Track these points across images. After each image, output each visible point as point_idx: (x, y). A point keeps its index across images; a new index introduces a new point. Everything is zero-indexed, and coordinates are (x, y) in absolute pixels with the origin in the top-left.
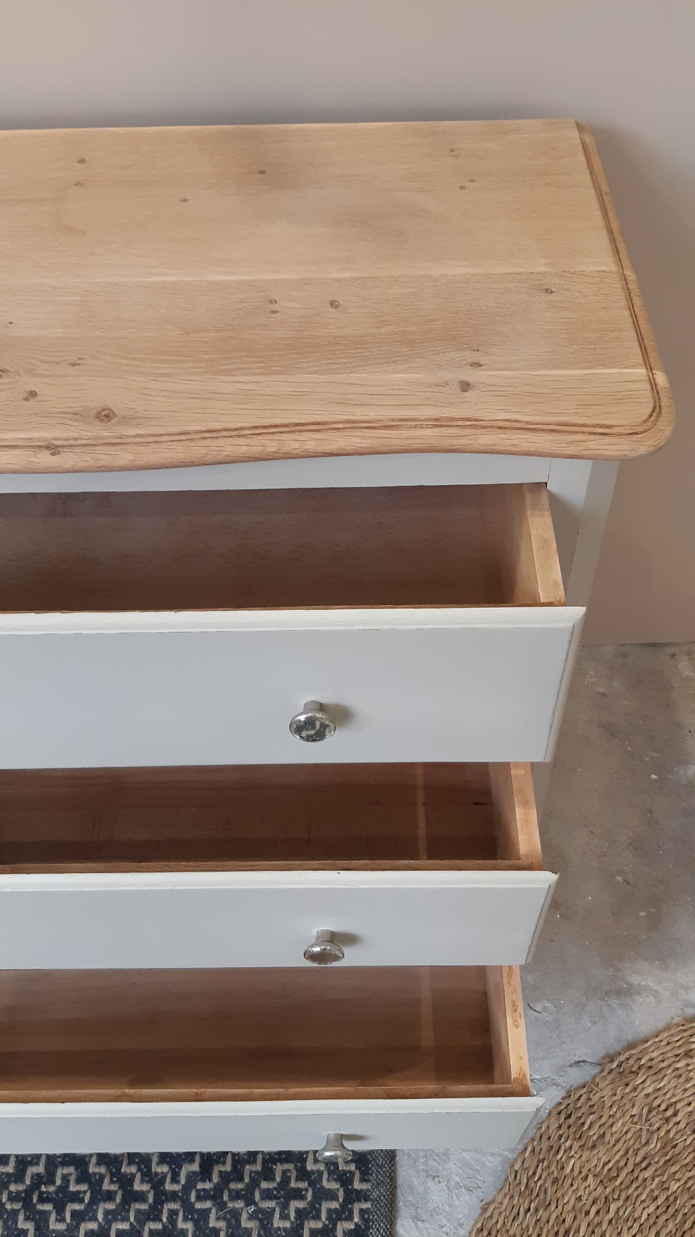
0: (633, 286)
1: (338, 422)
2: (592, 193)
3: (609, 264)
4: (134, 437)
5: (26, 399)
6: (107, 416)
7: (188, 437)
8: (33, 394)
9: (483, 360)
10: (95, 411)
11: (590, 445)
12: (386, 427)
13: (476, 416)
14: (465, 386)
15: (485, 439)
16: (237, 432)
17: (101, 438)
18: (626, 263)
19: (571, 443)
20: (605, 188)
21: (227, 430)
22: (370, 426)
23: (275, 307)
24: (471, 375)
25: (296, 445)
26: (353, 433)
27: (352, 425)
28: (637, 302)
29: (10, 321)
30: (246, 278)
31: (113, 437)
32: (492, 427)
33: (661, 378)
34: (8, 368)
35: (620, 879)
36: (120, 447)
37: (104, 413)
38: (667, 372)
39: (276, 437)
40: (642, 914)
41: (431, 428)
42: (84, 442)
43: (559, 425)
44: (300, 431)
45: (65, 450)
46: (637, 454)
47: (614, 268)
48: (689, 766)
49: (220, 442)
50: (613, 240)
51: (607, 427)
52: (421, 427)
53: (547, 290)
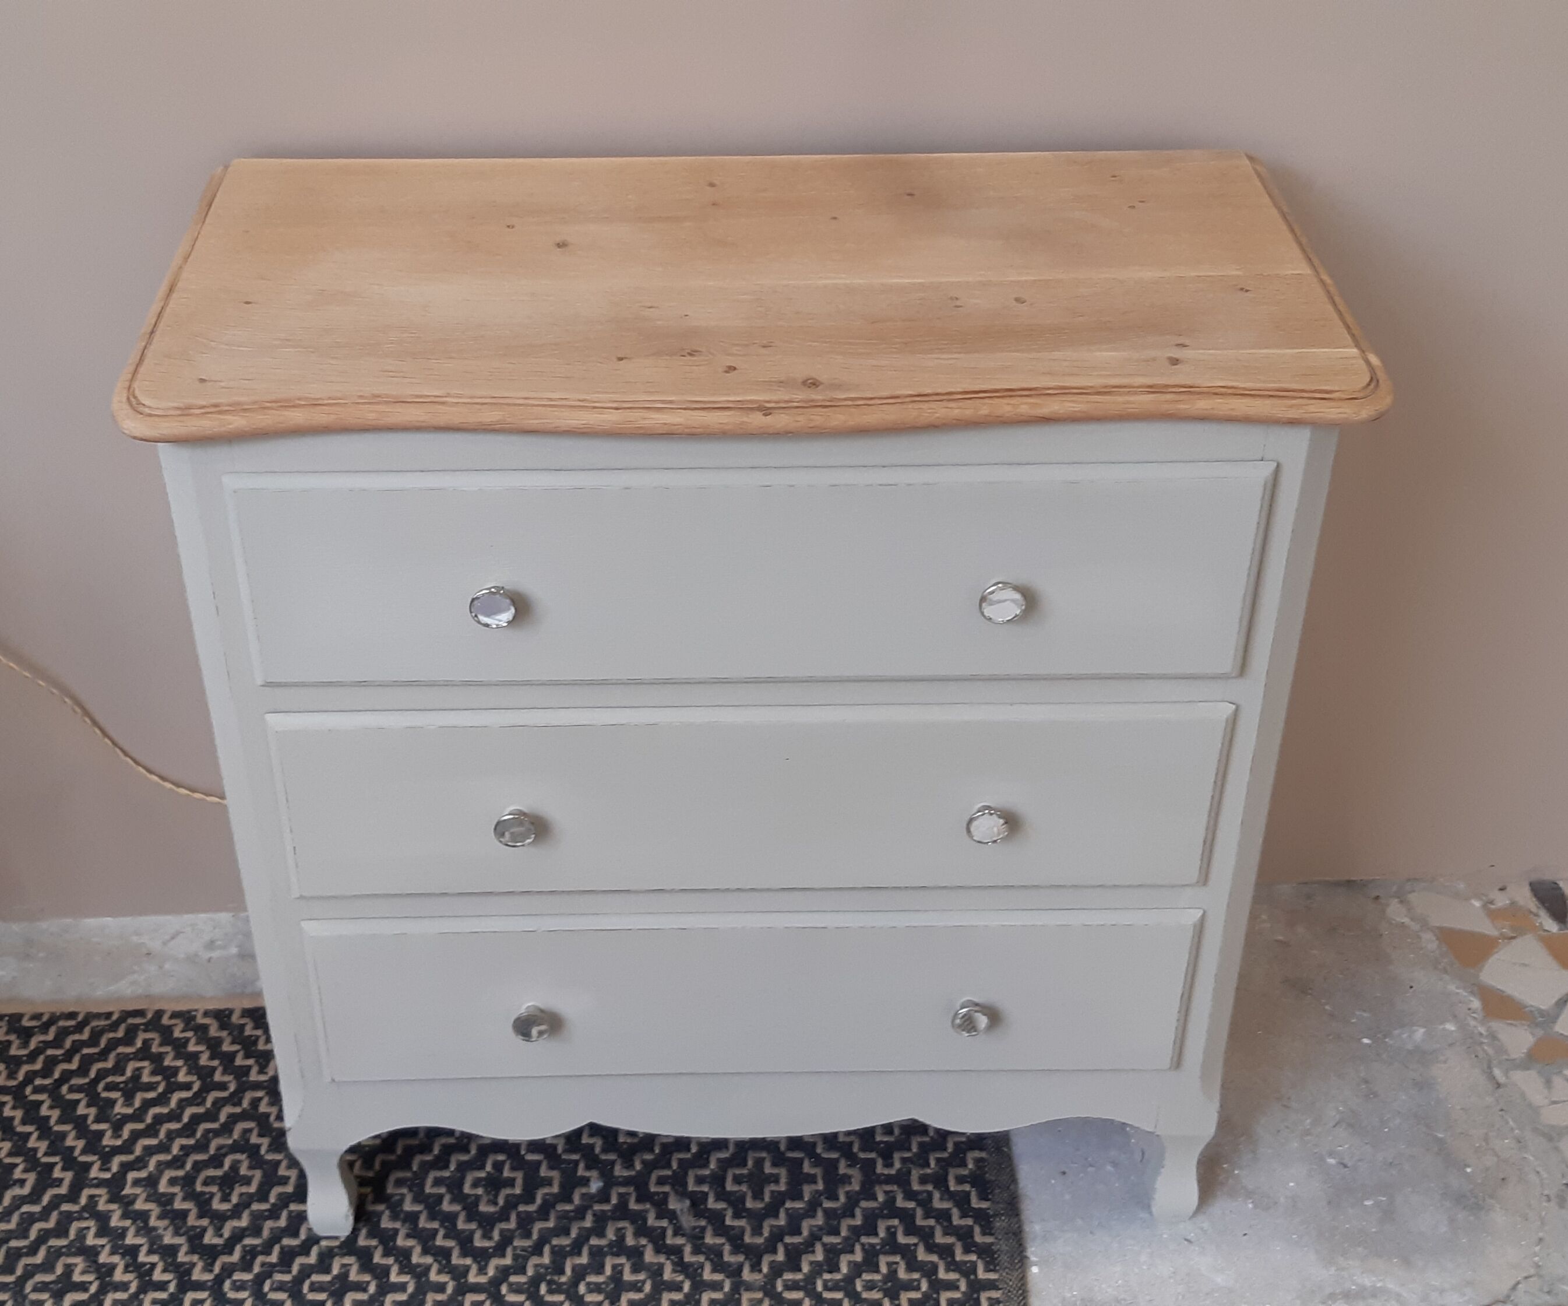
0: (1332, 289)
1: (1049, 389)
2: (1274, 212)
3: (1305, 270)
4: (845, 399)
5: (726, 372)
6: (814, 384)
7: (899, 400)
8: (731, 369)
9: (1187, 342)
10: (800, 380)
11: (1312, 409)
12: (1098, 393)
13: (1189, 382)
14: (1175, 362)
15: (1203, 405)
16: (949, 396)
17: (812, 401)
18: (1321, 270)
19: (1291, 406)
20: (1285, 209)
21: (937, 394)
22: (1083, 391)
23: (958, 303)
24: (1177, 353)
25: (1008, 408)
26: (1065, 398)
27: (1064, 391)
28: (1337, 299)
29: (686, 314)
30: (923, 281)
31: (824, 400)
32: (1208, 393)
33: (1374, 360)
34: (700, 349)
35: (1331, 1161)
36: (830, 409)
37: (810, 381)
38: (1378, 354)
39: (987, 401)
40: (1368, 1203)
41: (1145, 394)
42: (795, 404)
43: (1278, 390)
44: (1011, 396)
45: (777, 411)
46: (1359, 417)
47: (1308, 271)
48: (1415, 1028)
49: (933, 405)
50: (1304, 251)
51: (1327, 392)
52: (1135, 393)
53: (1242, 289)
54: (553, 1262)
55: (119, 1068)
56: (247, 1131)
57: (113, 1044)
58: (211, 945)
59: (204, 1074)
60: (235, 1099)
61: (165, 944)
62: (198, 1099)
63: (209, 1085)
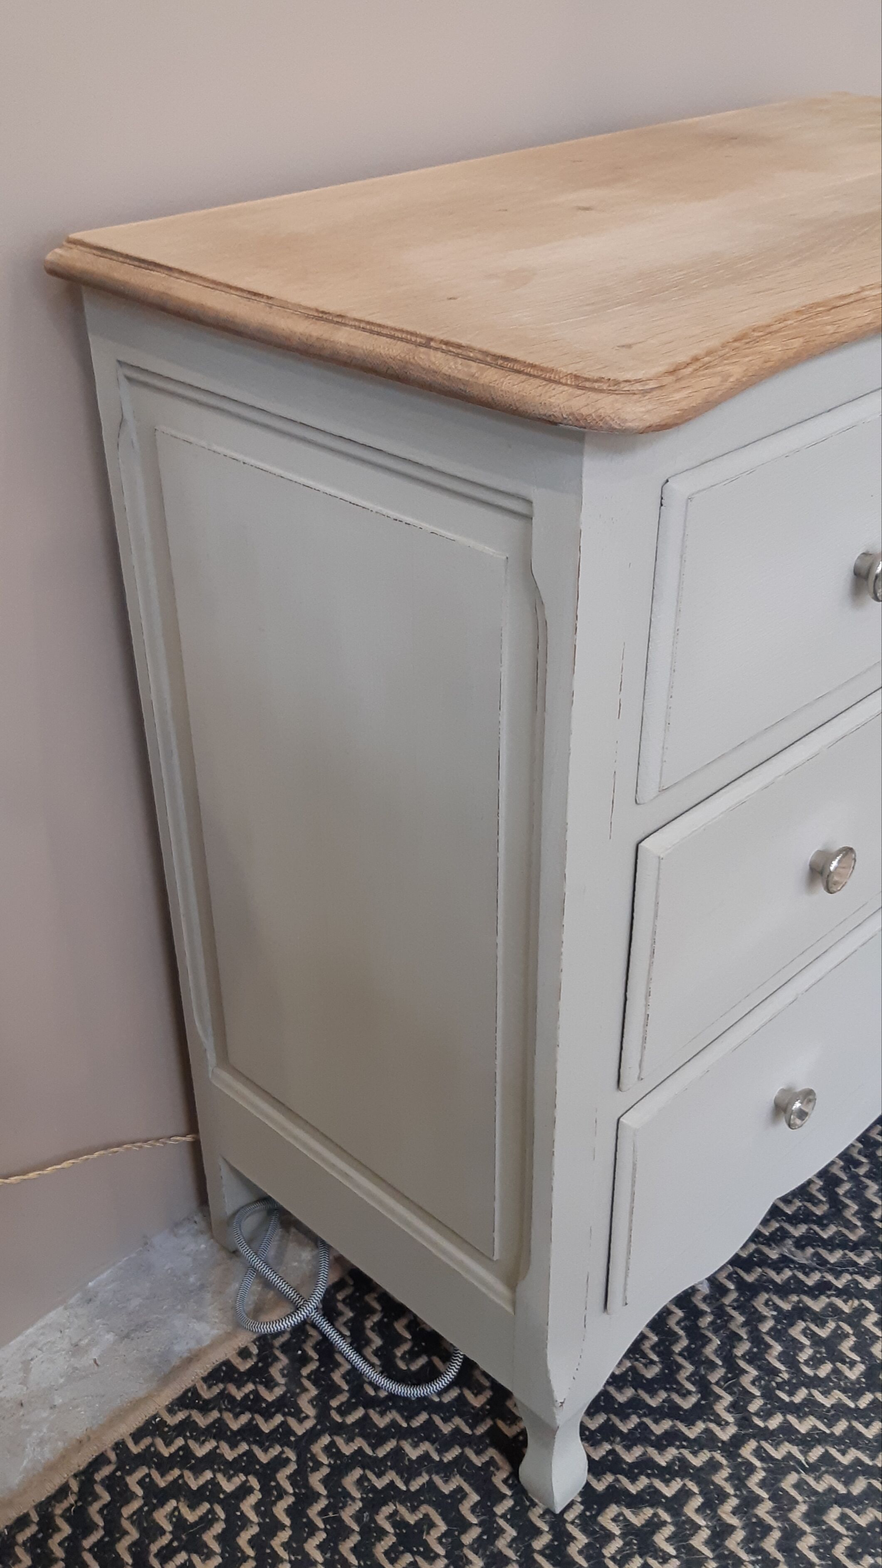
54: (759, 1368)
55: (151, 1531)
56: (360, 1482)
57: (111, 1514)
58: (76, 1349)
59: (246, 1464)
60: (308, 1463)
61: (24, 1382)
62: (272, 1493)
63: (267, 1473)
